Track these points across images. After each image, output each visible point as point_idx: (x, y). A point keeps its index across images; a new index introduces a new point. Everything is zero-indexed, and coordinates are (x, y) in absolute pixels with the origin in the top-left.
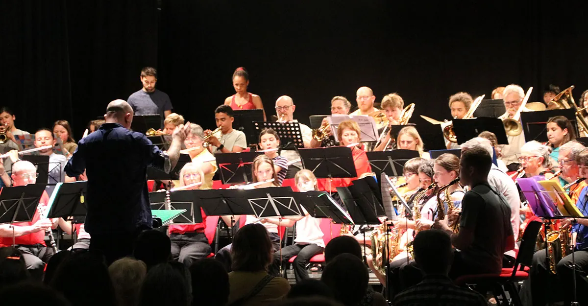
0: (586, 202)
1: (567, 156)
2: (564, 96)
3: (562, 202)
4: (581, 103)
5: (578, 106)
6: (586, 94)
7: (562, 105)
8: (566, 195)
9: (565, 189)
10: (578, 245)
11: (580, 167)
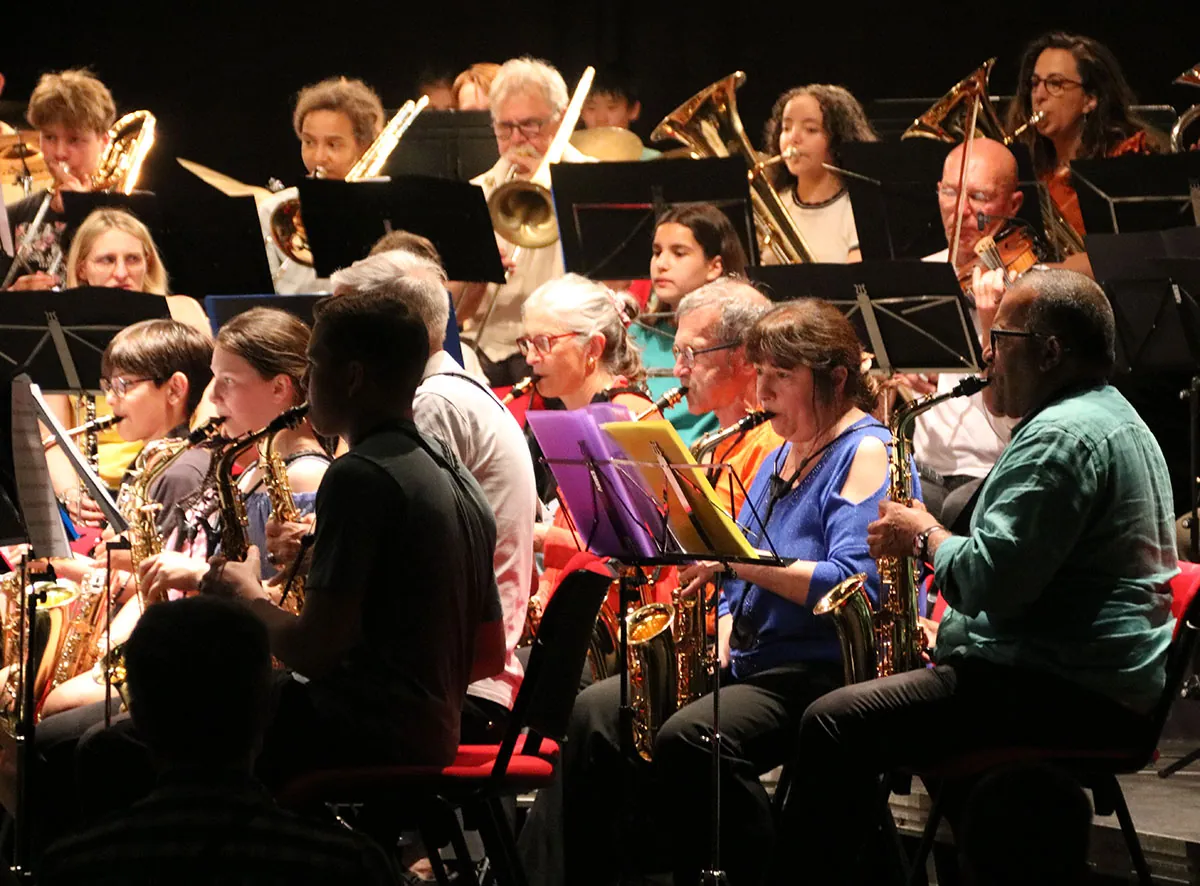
0: (773, 503)
1: (704, 333)
2: (706, 110)
3: (684, 503)
4: (770, 138)
6: (788, 106)
9: (698, 453)
10: (736, 658)
11: (760, 372)
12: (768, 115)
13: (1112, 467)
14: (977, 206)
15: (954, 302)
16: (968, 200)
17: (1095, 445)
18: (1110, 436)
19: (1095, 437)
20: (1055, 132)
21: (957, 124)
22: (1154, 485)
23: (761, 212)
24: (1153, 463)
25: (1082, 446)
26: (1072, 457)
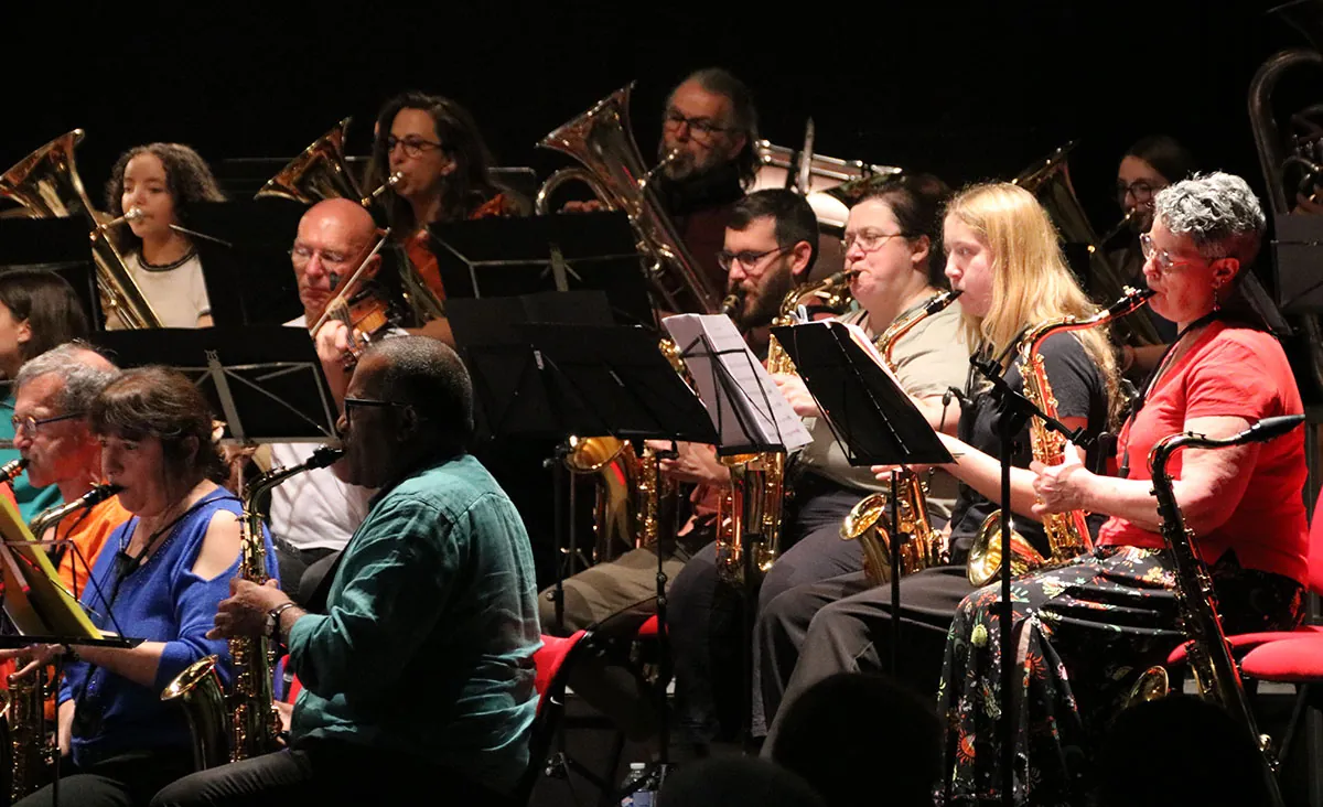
0: (121, 578)
1: (46, 402)
2: (43, 170)
3: (22, 582)
4: (111, 199)
5: (101, 206)
6: (130, 165)
7: (40, 202)
8: (40, 552)
9: (38, 530)
10: (77, 745)
11: (104, 444)
12: (109, 176)
13: (474, 539)
14: (329, 266)
15: (311, 368)
16: (320, 260)
17: (456, 518)
18: (471, 508)
19: (455, 508)
20: (415, 193)
21: (312, 184)
22: (516, 557)
23: (106, 276)
24: (515, 534)
25: (443, 519)
26: (433, 530)
